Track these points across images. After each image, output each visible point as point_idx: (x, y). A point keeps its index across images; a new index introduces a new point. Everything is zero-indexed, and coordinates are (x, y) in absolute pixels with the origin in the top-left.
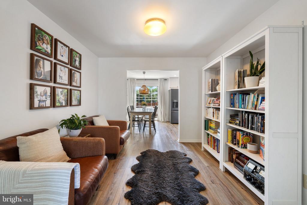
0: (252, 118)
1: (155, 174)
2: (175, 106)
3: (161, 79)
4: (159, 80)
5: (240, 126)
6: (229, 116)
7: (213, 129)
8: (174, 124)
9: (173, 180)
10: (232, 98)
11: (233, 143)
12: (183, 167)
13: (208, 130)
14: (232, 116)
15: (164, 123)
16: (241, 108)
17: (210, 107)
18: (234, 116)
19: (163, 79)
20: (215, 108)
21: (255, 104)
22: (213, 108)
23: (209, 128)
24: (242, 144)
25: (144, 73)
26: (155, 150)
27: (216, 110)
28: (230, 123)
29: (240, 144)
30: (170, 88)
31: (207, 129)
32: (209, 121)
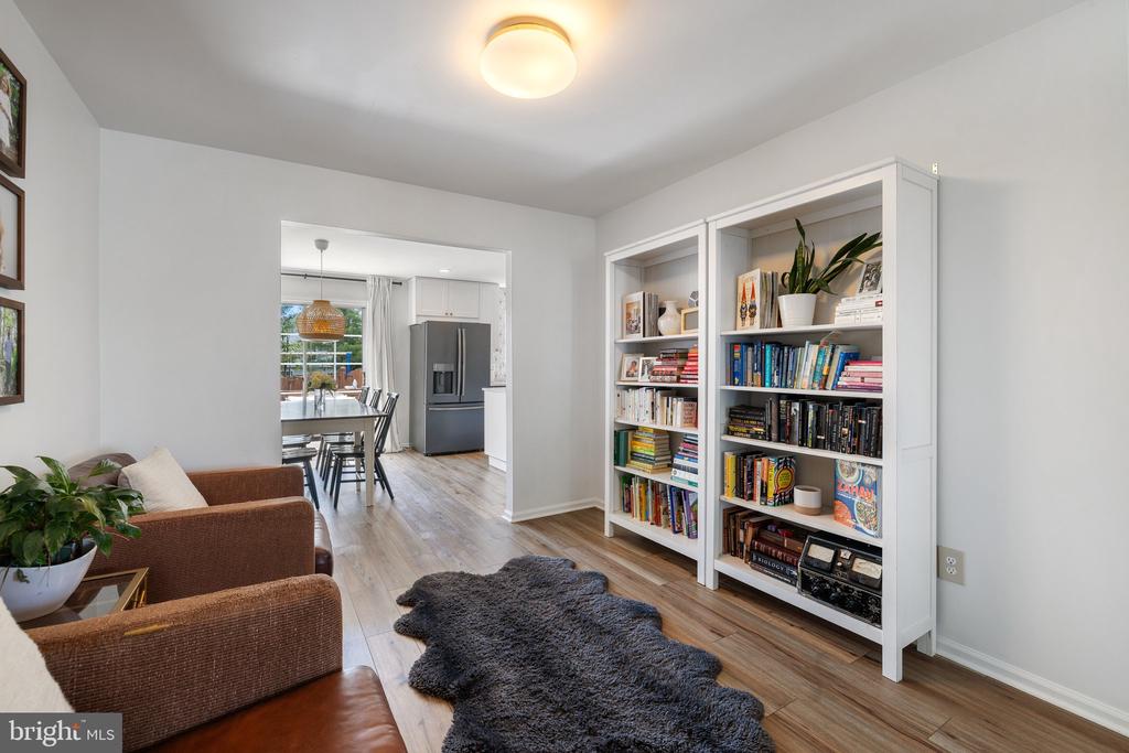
0: (817, 414)
1: (532, 671)
2: (441, 388)
3: (378, 279)
4: (369, 282)
5: (770, 440)
6: (724, 413)
7: (646, 459)
8: (438, 458)
9: (614, 672)
10: (737, 355)
11: (743, 493)
12: (604, 612)
13: (626, 463)
14: (736, 413)
15: (394, 456)
16: (772, 385)
17: (638, 387)
18: (742, 411)
19: (388, 278)
20: (658, 389)
21: (825, 373)
22: (651, 388)
23: (629, 457)
24: (775, 495)
25: (322, 245)
26: (454, 574)
27: (662, 396)
28: (729, 432)
29: (770, 495)
30: (418, 316)
31: (621, 463)
32: (630, 433)
